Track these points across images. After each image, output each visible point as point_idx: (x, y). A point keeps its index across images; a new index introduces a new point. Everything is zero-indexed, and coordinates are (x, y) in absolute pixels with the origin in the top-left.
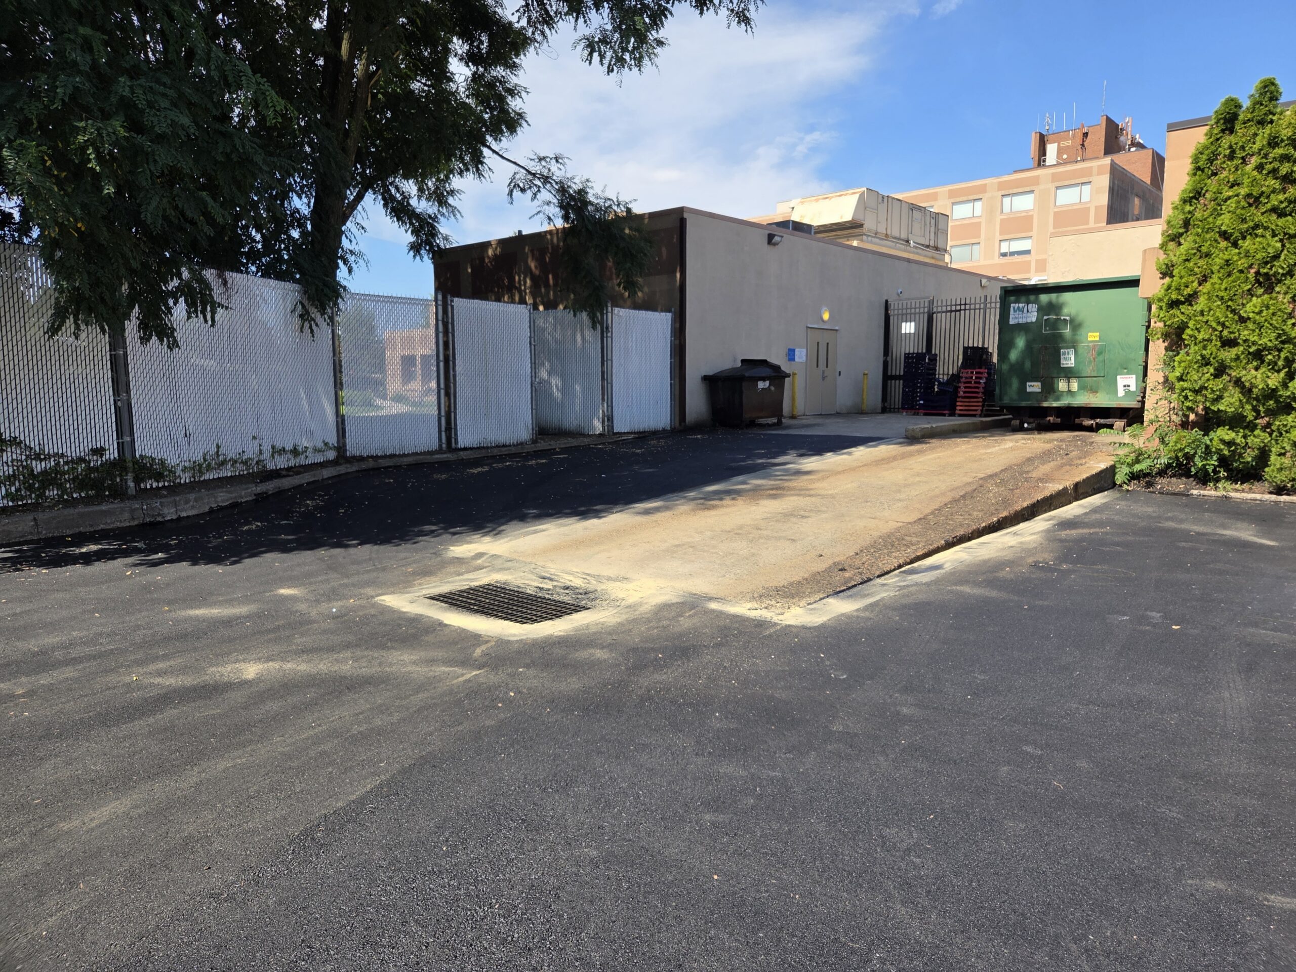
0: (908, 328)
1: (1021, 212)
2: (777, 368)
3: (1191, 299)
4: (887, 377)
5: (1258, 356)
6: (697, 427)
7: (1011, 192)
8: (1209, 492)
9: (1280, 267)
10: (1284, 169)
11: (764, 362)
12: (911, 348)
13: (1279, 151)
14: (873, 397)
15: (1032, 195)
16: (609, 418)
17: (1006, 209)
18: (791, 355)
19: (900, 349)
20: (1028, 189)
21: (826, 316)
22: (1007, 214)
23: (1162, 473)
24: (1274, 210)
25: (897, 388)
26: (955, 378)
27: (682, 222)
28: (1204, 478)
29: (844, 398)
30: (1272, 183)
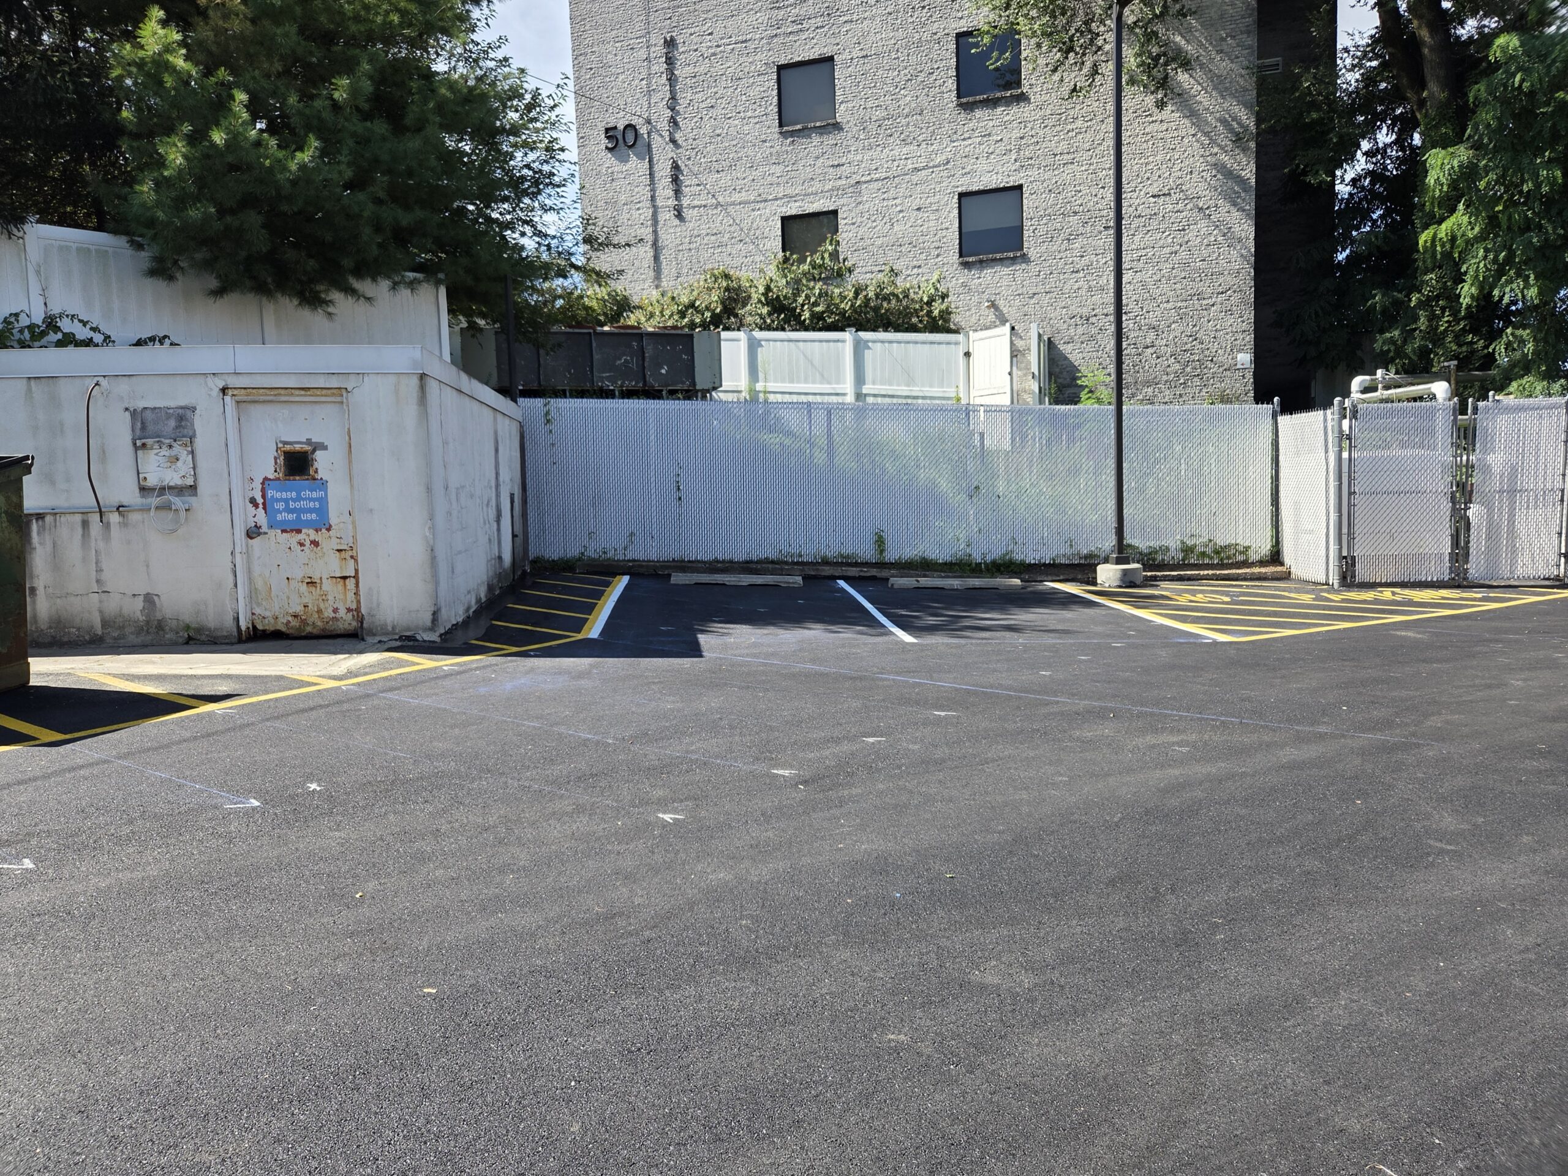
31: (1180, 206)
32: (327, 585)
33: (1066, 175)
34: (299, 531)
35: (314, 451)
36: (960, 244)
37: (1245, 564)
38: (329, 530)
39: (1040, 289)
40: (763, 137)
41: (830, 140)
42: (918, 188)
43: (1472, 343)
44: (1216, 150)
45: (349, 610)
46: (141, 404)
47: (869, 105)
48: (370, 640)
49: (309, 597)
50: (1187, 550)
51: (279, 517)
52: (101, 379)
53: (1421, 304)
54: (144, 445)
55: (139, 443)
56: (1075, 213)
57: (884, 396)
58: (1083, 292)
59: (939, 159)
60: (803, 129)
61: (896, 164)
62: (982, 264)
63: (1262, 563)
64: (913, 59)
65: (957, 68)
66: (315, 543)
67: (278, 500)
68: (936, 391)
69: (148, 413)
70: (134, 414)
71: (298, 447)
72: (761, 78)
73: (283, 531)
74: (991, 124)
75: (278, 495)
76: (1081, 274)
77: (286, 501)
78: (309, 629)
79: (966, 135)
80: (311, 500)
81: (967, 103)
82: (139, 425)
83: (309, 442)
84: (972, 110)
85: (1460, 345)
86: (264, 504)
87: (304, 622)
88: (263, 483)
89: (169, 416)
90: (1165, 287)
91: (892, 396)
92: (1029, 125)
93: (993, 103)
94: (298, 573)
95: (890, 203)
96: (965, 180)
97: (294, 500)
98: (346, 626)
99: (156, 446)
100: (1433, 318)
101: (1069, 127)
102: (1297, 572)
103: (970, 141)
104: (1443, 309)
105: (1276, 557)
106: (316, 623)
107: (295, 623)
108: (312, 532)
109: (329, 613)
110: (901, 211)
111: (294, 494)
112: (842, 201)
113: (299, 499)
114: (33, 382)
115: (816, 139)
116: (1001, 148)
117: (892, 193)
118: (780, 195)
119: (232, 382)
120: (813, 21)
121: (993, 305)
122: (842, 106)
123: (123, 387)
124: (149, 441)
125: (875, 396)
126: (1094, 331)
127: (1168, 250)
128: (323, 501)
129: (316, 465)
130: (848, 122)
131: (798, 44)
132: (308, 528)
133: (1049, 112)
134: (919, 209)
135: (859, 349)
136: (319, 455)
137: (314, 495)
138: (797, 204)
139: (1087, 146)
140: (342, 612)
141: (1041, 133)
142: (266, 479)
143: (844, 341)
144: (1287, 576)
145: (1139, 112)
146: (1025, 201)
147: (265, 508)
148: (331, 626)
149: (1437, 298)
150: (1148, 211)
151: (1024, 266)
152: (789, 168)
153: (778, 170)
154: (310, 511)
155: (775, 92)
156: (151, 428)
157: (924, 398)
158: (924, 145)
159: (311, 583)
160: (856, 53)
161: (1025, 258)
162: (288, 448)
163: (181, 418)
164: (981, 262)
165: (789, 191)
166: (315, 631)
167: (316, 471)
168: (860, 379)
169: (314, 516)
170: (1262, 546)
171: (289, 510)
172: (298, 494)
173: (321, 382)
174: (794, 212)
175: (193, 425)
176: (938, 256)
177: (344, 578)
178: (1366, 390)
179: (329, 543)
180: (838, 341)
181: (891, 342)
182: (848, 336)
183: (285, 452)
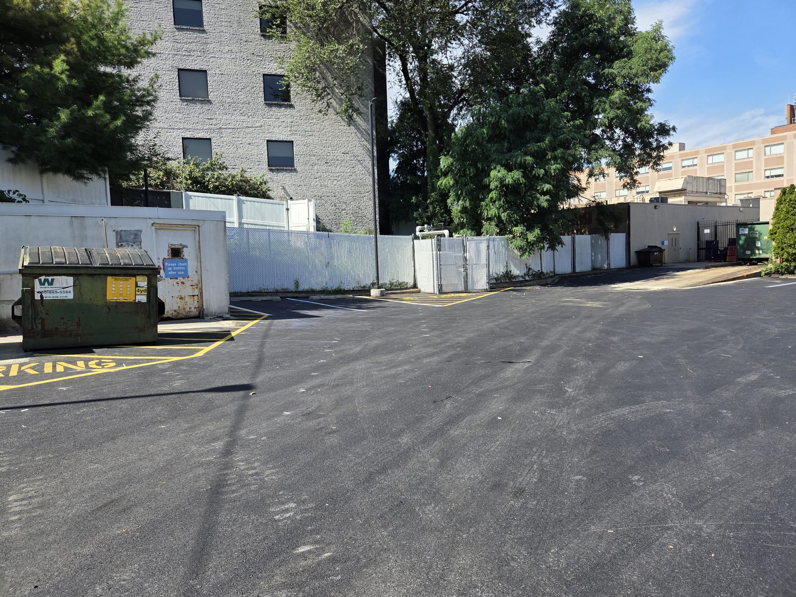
0: (707, 231)
1: (776, 154)
2: (660, 248)
3: (776, 233)
4: (699, 249)
5: (790, 246)
6: (634, 267)
7: (770, 144)
8: (783, 277)
9: (794, 227)
10: (793, 206)
11: (656, 247)
12: (708, 238)
13: (792, 202)
14: (694, 256)
15: (783, 146)
16: (609, 264)
17: (768, 153)
18: (663, 243)
19: (704, 239)
20: (780, 142)
21: (675, 229)
22: (768, 156)
23: (774, 273)
24: (792, 214)
25: (703, 253)
26: (726, 249)
27: (629, 207)
28: (782, 274)
29: (682, 256)
30: (791, 208)
31: (352, 158)
32: (187, 299)
33: (310, 140)
34: (177, 278)
35: (183, 248)
36: (268, 161)
37: (407, 288)
38: (188, 278)
39: (302, 183)
40: (172, 100)
41: (206, 107)
42: (249, 135)
43: (445, 217)
44: (363, 140)
45: (195, 308)
46: (120, 229)
47: (225, 95)
48: (206, 318)
49: (180, 303)
50: (392, 284)
51: (170, 273)
52: (104, 218)
53: (431, 203)
54: (122, 245)
55: (119, 244)
56: (314, 155)
57: (252, 224)
58: (319, 186)
59: (257, 125)
60: (193, 100)
61: (238, 123)
62: (278, 171)
63: (411, 288)
64: (244, 80)
65: (264, 88)
66: (183, 283)
67: (169, 267)
68: (274, 223)
69: (123, 233)
70: (117, 233)
71: (177, 247)
72: (170, 72)
73: (171, 278)
74: (279, 114)
75: (169, 265)
76: (318, 180)
77: (172, 267)
78: (180, 316)
79: (269, 117)
80: (182, 266)
81: (269, 104)
82: (119, 237)
83: (181, 245)
84: (271, 107)
85: (442, 218)
86: (164, 268)
87: (178, 313)
88: (163, 260)
89: (131, 234)
90: (348, 188)
91: (256, 225)
92: (295, 118)
93: (280, 106)
94: (177, 295)
95: (236, 139)
96: (270, 135)
97: (175, 267)
98: (194, 314)
99: (127, 245)
100: (434, 208)
101: (310, 121)
102: (422, 290)
103: (270, 120)
104: (437, 205)
105: (415, 286)
106: (183, 313)
107: (175, 314)
108: (181, 279)
109: (188, 309)
110: (241, 144)
111: (175, 264)
112: (213, 135)
113: (177, 266)
114: (73, 218)
115: (199, 106)
116: (284, 124)
117: (237, 135)
118: (181, 127)
119: (157, 221)
120: (196, 53)
121: (284, 188)
122: (212, 94)
123: (113, 222)
124: (124, 244)
125: (247, 224)
126: (323, 202)
127: (349, 174)
128: (186, 267)
129: (183, 253)
130: (215, 101)
131: (188, 61)
132: (180, 277)
133: (302, 114)
134: (249, 144)
135: (240, 203)
136: (185, 249)
137: (183, 264)
138: (191, 133)
139: (318, 130)
140: (193, 309)
141: (300, 122)
142: (164, 258)
143: (233, 200)
144: (419, 292)
145: (336, 121)
146: (294, 148)
147: (164, 270)
148: (189, 314)
149: (435, 201)
150: (341, 159)
151: (295, 174)
152: (186, 116)
153: (180, 116)
154: (182, 271)
155: (177, 80)
156: (124, 238)
157: (269, 226)
158: (251, 118)
159: (181, 298)
160: (217, 71)
161: (295, 170)
162: (173, 247)
163: (136, 235)
164: (278, 170)
165: (186, 126)
166: (183, 317)
167: (184, 256)
168: (240, 216)
169: (183, 273)
170: (411, 283)
171: (173, 270)
172: (177, 264)
173: (190, 223)
174: (188, 136)
175: (140, 237)
176: (259, 165)
177: (194, 296)
178: (421, 231)
179: (188, 283)
180: (230, 199)
181: (254, 202)
182: (234, 197)
183: (172, 249)
